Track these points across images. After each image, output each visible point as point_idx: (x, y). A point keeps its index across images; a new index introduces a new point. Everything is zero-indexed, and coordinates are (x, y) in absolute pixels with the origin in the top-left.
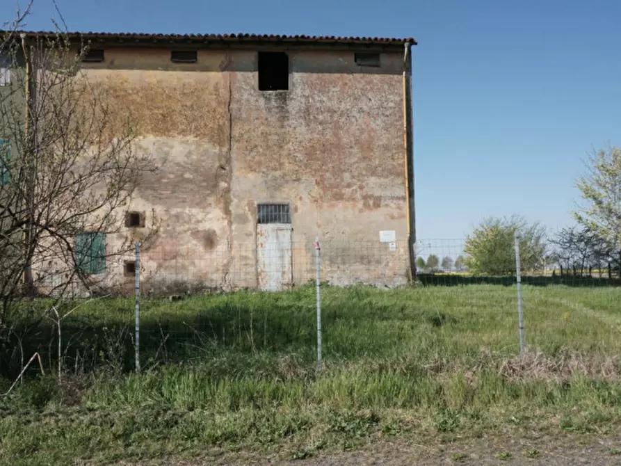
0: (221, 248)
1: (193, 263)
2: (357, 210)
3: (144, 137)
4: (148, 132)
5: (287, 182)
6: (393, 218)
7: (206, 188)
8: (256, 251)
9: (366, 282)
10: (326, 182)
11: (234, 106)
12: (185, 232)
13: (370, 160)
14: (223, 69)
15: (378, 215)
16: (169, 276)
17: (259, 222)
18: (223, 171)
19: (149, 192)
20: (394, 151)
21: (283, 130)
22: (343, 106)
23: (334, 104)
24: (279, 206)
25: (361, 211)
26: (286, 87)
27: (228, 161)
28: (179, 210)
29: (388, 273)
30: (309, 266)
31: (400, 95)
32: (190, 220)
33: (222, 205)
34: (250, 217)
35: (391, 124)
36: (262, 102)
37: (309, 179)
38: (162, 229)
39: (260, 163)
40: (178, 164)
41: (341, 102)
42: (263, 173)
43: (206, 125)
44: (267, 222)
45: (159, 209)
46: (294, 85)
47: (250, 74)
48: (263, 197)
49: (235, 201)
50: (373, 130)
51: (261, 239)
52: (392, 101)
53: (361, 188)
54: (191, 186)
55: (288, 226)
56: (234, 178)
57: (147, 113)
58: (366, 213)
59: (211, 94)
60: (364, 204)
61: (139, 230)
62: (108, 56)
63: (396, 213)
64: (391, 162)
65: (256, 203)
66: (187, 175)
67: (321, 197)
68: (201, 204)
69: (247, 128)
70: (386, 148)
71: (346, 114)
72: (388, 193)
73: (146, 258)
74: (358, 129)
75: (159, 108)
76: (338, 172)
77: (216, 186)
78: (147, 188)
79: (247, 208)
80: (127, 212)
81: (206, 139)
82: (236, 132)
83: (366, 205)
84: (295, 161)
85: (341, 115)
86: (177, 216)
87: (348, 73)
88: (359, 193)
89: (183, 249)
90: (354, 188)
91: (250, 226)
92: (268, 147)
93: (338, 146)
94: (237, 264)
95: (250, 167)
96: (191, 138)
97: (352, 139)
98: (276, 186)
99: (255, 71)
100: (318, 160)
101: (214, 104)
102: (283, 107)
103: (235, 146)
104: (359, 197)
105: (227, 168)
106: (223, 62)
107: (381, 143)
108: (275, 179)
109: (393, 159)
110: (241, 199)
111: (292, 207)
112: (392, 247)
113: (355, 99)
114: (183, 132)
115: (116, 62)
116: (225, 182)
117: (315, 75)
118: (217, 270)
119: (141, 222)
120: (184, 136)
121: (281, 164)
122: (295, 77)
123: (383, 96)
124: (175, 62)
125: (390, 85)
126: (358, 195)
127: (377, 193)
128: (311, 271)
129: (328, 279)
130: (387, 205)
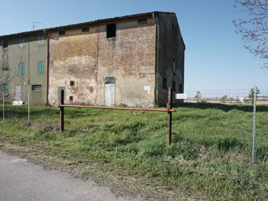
0: (95, 92)
1: (87, 97)
2: (137, 78)
3: (75, 57)
4: (76, 56)
5: (114, 69)
6: (149, 81)
7: (91, 73)
8: (104, 94)
9: (139, 105)
10: (127, 69)
11: (99, 44)
12: (85, 87)
13: (142, 60)
14: (97, 32)
15: (144, 80)
16: (81, 101)
17: (106, 83)
18: (96, 67)
19: (76, 75)
20: (151, 56)
21: (114, 51)
22: (133, 40)
23: (130, 40)
24: (112, 78)
25: (138, 79)
26: (115, 36)
27: (97, 63)
28: (84, 80)
29: (147, 101)
30: (120, 99)
31: (154, 34)
32: (86, 83)
33: (95, 78)
34: (103, 81)
35: (151, 45)
36: (107, 42)
37: (121, 68)
38: (79, 86)
39: (106, 63)
40: (83, 65)
41: (133, 39)
42: (107, 67)
43: (91, 52)
44: (108, 84)
45: (78, 80)
46: (117, 35)
47: (104, 33)
48: (107, 75)
49: (99, 76)
50: (144, 48)
51: (106, 89)
52: (151, 37)
53: (139, 70)
54: (87, 72)
55: (114, 85)
56: (99, 69)
57: (76, 49)
58: (140, 79)
59: (93, 41)
60: (139, 76)
61: (73, 86)
62: (66, 33)
63: (151, 79)
64: (150, 60)
65: (105, 77)
66: (86, 69)
67: (125, 75)
68: (90, 78)
69: (103, 51)
70: (148, 55)
71: (134, 43)
72: (148, 72)
73: (75, 95)
74: (138, 49)
75: (78, 47)
76: (131, 65)
77: (94, 72)
78: (75, 73)
79: (102, 79)
80: (70, 81)
81: (91, 57)
82: (100, 53)
83: (140, 77)
84: (117, 62)
85: (133, 44)
86: (83, 82)
87: (135, 28)
88: (137, 72)
89: (84, 93)
90: (136, 70)
91: (103, 85)
92: (109, 58)
93: (131, 55)
94: (98, 98)
95: (103, 65)
96: (87, 56)
97: (136, 52)
98: (111, 71)
99: (105, 31)
100: (124, 61)
101: (93, 44)
102: (114, 43)
103: (99, 58)
104: (138, 74)
105: (97, 66)
106: (96, 30)
107: (146, 53)
108: (111, 69)
109: (150, 59)
110: (100, 76)
111: (115, 78)
112: (149, 92)
113: (138, 37)
114: (85, 55)
115: (68, 34)
116: (96, 70)
117: (124, 30)
118: (94, 100)
119: (74, 84)
120: (85, 56)
121: (113, 63)
122: (118, 32)
123: (147, 35)
124: (83, 32)
125: (151, 30)
126: (137, 73)
127: (144, 72)
128: (121, 100)
129: (126, 103)
130: (147, 76)
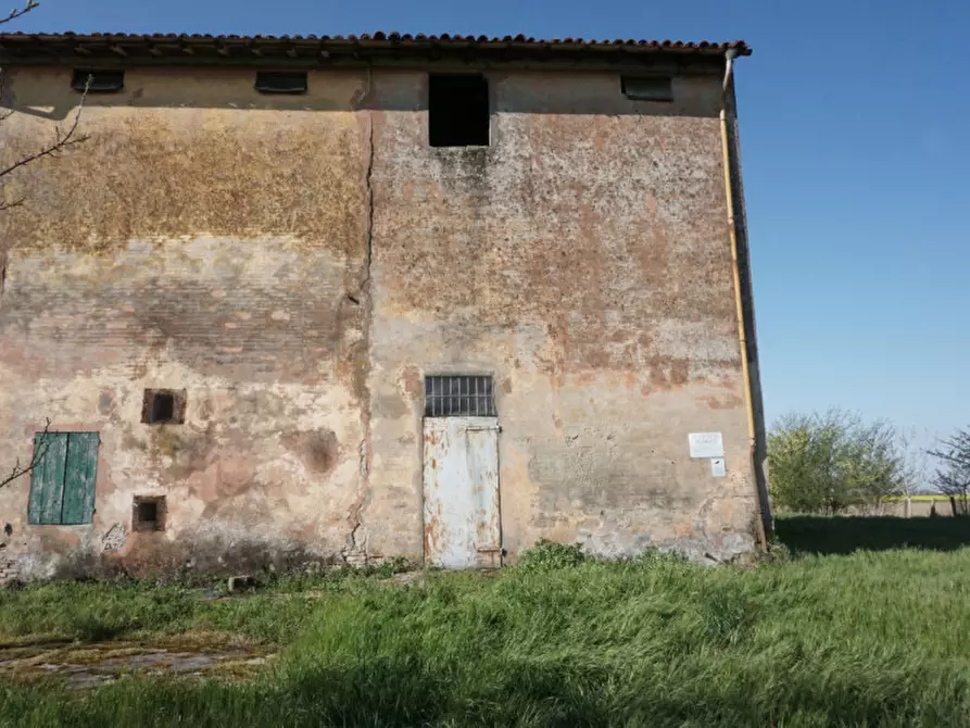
0: (346, 469)
1: (283, 502)
2: (637, 388)
3: (193, 237)
4: (200, 228)
5: (488, 329)
6: (714, 404)
7: (318, 340)
8: (420, 478)
9: (663, 546)
10: (570, 331)
11: (379, 176)
12: (270, 433)
13: (661, 284)
14: (357, 105)
15: (682, 399)
16: (231, 532)
17: (428, 413)
18: (354, 306)
19: (198, 349)
20: (711, 266)
21: (479, 223)
22: (601, 177)
23: (583, 172)
24: (472, 378)
25: (646, 391)
26: (483, 139)
27: (365, 285)
28: (258, 387)
29: (711, 523)
30: (537, 511)
31: (717, 156)
32: (281, 408)
33: (349, 377)
34: (410, 403)
35: (701, 213)
36: (436, 168)
37: (533, 323)
38: (219, 428)
39: (430, 290)
40: (259, 292)
41: (596, 168)
42: (438, 309)
43: (320, 214)
44: (446, 414)
45: (217, 385)
46: (500, 136)
47: (413, 115)
48: (438, 361)
49: (378, 368)
50: (667, 225)
51: (432, 451)
52: (700, 168)
53: (645, 341)
54: (284, 337)
55: (491, 422)
56: (376, 321)
57: (204, 189)
58: (658, 393)
59: (333, 153)
60: (653, 375)
61: (171, 428)
62: (131, 82)
63: (721, 395)
64: (705, 288)
65: (422, 373)
66: (278, 315)
67: (561, 362)
68: (307, 374)
69: (405, 219)
70: (693, 260)
71: (608, 191)
72: (702, 354)
73: (184, 492)
74: (634, 222)
75: (226, 180)
76: (594, 309)
77: (337, 336)
78: (192, 341)
79: (402, 383)
80: (147, 391)
81: (321, 242)
82: (381, 228)
83: (658, 379)
84: (505, 285)
85: (599, 194)
86: (254, 400)
87: (609, 115)
88: (639, 351)
89: (263, 472)
90: (630, 342)
91: (410, 422)
92: (448, 257)
93: (594, 255)
94: (376, 509)
95: (411, 298)
96: (289, 239)
97: (622, 241)
98: (465, 336)
99: (421, 109)
100: (551, 283)
101: (338, 172)
102: (478, 179)
103: (379, 254)
104: (642, 361)
105: (362, 299)
106: (358, 93)
107: (681, 249)
108: (462, 323)
109: (709, 282)
110: (391, 365)
111: (498, 383)
112: (717, 469)
113: (625, 163)
114: (273, 227)
115: (146, 94)
116: (359, 328)
117: (542, 118)
118: (338, 519)
119: (176, 413)
120: (275, 234)
121: (475, 293)
122: (504, 122)
123: (680, 158)
124: (265, 92)
125: (695, 136)
126: (639, 357)
127: (680, 352)
128: (541, 521)
129: (579, 539)
130: (700, 378)
